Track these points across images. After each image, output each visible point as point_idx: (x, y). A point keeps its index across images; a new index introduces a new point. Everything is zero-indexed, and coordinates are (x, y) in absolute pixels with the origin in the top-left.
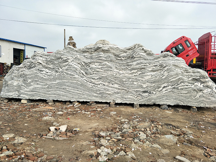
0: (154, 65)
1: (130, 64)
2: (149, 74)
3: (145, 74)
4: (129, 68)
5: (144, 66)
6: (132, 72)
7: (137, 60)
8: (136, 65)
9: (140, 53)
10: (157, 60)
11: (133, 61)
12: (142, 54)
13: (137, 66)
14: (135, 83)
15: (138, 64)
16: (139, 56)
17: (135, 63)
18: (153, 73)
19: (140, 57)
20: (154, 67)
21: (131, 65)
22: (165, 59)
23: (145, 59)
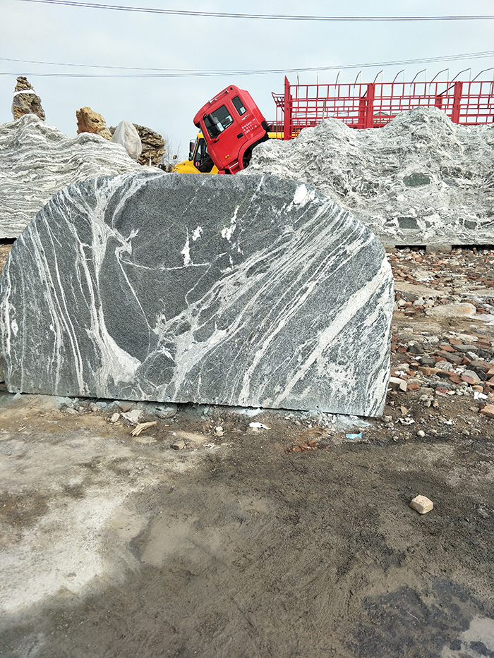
0: (62, 159)
1: (14, 157)
2: (50, 178)
3: (45, 179)
4: (14, 167)
5: (41, 161)
6: (20, 174)
7: (26, 150)
8: (25, 160)
9: (31, 135)
10: (69, 150)
11: (19, 153)
12: (36, 136)
13: (28, 163)
14: (28, 197)
15: (29, 158)
16: (29, 141)
17: (22, 156)
18: (59, 177)
19: (32, 144)
20: (63, 165)
21: (16, 160)
22: (84, 147)
23: (43, 148)
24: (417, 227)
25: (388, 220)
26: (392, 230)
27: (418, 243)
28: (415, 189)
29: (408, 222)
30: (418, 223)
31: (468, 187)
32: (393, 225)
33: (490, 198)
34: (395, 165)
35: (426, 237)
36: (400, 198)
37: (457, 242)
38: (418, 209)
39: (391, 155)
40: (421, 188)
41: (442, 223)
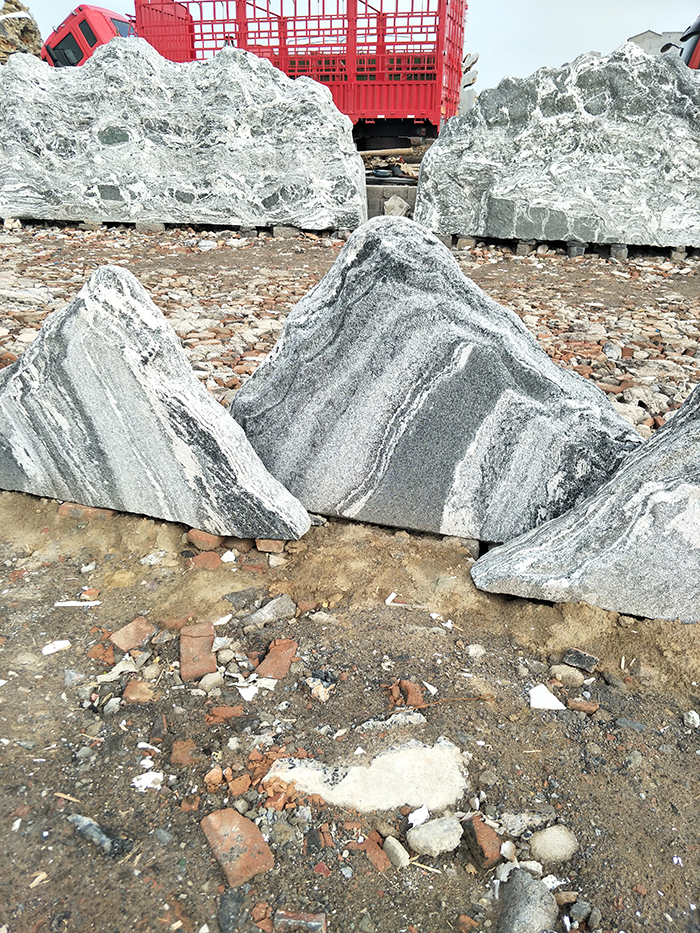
24: (121, 199)
25: (89, 189)
26: (92, 201)
27: (126, 220)
28: (112, 148)
29: (110, 192)
30: (122, 193)
31: (177, 146)
32: (93, 195)
33: (203, 162)
34: (90, 116)
35: (133, 212)
36: (97, 159)
37: (170, 219)
38: (120, 175)
39: (85, 103)
40: (120, 146)
41: (149, 194)
